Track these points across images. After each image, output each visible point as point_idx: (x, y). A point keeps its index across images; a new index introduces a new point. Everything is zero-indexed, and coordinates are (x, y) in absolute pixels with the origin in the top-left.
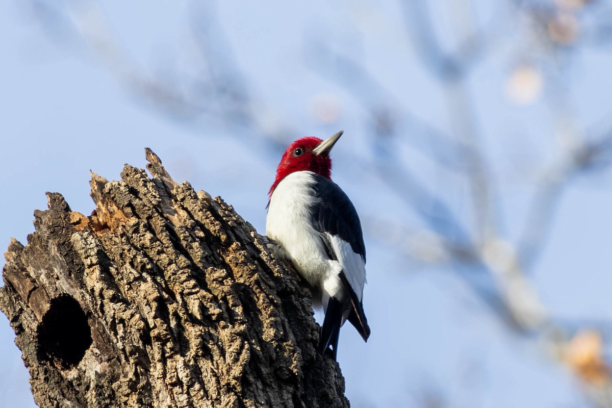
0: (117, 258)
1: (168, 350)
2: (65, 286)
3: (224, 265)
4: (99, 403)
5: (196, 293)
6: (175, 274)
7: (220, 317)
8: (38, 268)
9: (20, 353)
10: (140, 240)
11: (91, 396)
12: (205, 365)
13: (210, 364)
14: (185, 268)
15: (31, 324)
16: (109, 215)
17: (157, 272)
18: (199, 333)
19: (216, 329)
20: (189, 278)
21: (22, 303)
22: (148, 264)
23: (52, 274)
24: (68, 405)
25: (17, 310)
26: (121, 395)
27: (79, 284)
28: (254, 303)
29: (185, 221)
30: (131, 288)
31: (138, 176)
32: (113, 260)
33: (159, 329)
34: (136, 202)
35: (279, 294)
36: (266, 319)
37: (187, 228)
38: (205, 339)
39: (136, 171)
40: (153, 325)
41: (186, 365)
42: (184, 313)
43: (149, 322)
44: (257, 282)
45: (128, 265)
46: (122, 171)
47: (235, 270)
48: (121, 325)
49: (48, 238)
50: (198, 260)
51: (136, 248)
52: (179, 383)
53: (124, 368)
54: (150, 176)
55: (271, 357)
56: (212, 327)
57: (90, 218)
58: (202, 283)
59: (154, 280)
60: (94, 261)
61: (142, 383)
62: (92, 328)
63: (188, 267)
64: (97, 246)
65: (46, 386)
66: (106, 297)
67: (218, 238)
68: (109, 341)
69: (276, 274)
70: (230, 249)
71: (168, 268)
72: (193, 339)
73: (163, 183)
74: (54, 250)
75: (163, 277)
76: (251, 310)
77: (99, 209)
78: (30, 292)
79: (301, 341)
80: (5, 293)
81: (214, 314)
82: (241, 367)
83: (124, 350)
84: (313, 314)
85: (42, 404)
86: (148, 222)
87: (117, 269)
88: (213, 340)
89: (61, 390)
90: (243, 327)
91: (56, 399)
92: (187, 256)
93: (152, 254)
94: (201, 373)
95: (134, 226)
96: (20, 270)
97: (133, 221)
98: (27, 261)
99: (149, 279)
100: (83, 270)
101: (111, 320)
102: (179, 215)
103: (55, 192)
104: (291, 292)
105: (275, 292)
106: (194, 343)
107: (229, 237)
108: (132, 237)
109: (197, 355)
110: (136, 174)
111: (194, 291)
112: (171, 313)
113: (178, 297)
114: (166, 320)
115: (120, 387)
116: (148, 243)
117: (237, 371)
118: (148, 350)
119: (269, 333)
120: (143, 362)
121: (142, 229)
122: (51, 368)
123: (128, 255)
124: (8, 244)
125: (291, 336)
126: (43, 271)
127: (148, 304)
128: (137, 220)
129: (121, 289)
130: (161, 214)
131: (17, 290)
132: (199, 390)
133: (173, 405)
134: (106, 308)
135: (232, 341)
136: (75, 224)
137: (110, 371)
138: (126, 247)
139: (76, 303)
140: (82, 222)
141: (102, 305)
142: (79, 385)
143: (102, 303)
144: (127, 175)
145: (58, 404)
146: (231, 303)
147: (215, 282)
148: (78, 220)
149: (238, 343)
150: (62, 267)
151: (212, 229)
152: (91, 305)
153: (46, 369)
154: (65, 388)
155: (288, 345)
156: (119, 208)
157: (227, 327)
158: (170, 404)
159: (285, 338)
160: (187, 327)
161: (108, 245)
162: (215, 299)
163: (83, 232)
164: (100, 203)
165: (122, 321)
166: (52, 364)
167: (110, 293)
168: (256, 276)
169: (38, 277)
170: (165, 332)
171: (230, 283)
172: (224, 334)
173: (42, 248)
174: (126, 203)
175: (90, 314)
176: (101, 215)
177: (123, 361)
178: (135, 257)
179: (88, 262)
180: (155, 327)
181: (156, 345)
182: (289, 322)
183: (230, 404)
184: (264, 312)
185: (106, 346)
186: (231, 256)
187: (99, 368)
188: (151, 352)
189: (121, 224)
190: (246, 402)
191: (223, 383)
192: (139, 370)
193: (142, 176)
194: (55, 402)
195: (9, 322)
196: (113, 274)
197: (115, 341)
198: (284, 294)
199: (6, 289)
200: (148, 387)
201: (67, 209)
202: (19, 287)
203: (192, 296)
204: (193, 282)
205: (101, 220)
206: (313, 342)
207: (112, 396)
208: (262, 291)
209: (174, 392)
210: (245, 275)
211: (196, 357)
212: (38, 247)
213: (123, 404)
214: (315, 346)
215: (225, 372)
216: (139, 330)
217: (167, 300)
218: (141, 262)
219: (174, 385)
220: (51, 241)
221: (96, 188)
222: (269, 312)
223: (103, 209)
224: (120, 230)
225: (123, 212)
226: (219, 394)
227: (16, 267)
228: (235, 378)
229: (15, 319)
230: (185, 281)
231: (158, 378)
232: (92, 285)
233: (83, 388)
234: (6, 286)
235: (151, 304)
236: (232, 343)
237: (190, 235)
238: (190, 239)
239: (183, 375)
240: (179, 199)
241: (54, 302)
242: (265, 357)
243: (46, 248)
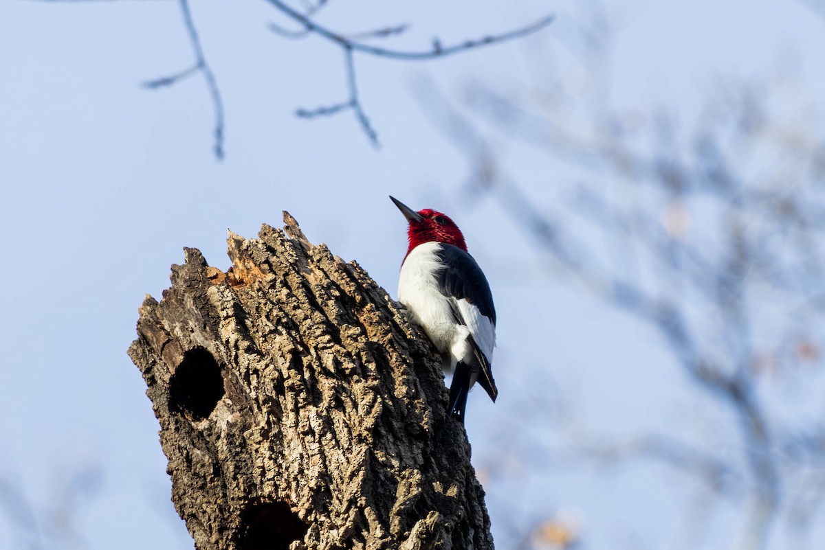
0: (253, 311)
1: (301, 401)
2: (199, 338)
3: (358, 324)
4: (230, 451)
5: (331, 347)
6: (311, 329)
7: (353, 371)
8: (173, 321)
9: (151, 404)
10: (277, 295)
11: (222, 445)
12: (337, 416)
13: (343, 415)
14: (321, 323)
15: (164, 375)
16: (245, 271)
17: (292, 326)
18: (333, 385)
19: (349, 383)
20: (324, 334)
21: (156, 356)
22: (284, 317)
23: (186, 327)
24: (198, 454)
25: (150, 362)
26: (252, 442)
27: (214, 336)
28: (387, 361)
29: (321, 280)
30: (265, 341)
31: (276, 235)
32: (249, 314)
33: (293, 379)
34: (273, 259)
35: (411, 355)
36: (398, 377)
37: (323, 287)
38: (338, 391)
39: (274, 230)
40: (287, 375)
41: (319, 415)
42: (318, 366)
43: (284, 373)
44: (390, 342)
45: (263, 318)
46: (260, 230)
47: (369, 329)
48: (255, 376)
49: (185, 291)
50: (333, 317)
51: (272, 302)
52: (311, 432)
53: (255, 417)
54: (287, 236)
55: (402, 413)
56: (345, 381)
57: (227, 274)
58: (336, 339)
59: (289, 334)
60: (231, 313)
61: (274, 431)
62: (225, 379)
63: (323, 322)
64: (233, 299)
65: (177, 436)
66: (241, 348)
67: (353, 299)
68: (242, 391)
69: (409, 337)
70: (365, 309)
71: (304, 323)
72: (326, 391)
73: (300, 244)
74: (189, 303)
75: (298, 331)
76: (384, 369)
77: (236, 266)
78: (164, 344)
79: (431, 402)
80: (139, 345)
81: (347, 369)
82: (373, 419)
83: (257, 400)
84: (443, 378)
85: (171, 455)
86: (285, 280)
87: (252, 322)
88: (346, 393)
89: (192, 440)
90: (375, 383)
91: (186, 449)
92: (322, 312)
93: (288, 309)
94: (333, 424)
95: (270, 281)
96: (154, 323)
97: (270, 277)
98: (162, 315)
99: (284, 332)
100: (219, 323)
101: (245, 370)
102: (315, 274)
103: (193, 247)
104: (423, 355)
105: (408, 353)
106: (327, 395)
107: (363, 299)
108: (268, 292)
109: (329, 406)
110: (274, 233)
111: (328, 345)
112: (305, 365)
113: (312, 351)
114: (301, 372)
115: (252, 434)
116: (284, 298)
117: (369, 422)
118: (281, 400)
119: (401, 391)
120: (276, 411)
121: (278, 285)
122: (182, 419)
123: (264, 308)
124: (143, 299)
125: (423, 395)
126: (177, 324)
127: (283, 356)
128: (274, 276)
129: (256, 341)
130: (298, 272)
131: (150, 343)
132: (331, 440)
133: (304, 453)
134: (241, 359)
135: (365, 394)
136: (212, 278)
137: (242, 421)
138: (263, 301)
139: (209, 355)
140: (219, 276)
141: (237, 356)
142: (209, 435)
143: (236, 354)
144: (265, 234)
145: (188, 453)
146: (364, 359)
147: (349, 338)
148: (215, 274)
149: (370, 396)
150: (197, 320)
151: (347, 289)
152: (225, 356)
153: (177, 419)
154: (195, 438)
155: (420, 402)
156: (256, 265)
157: (361, 381)
158: (301, 452)
159: (416, 396)
160: (321, 379)
161: (244, 300)
162: (348, 354)
163: (220, 285)
164: (237, 260)
165: (256, 371)
166: (183, 416)
167: (246, 343)
168: (390, 335)
169: (172, 330)
170: (299, 383)
171: (364, 340)
172: (357, 388)
173: (177, 302)
174: (263, 260)
175: (224, 365)
176: (238, 272)
177: (256, 410)
178: (271, 310)
179: (224, 314)
180: (289, 377)
181: (289, 395)
182: (421, 382)
183: (361, 453)
184: (396, 370)
185: (240, 397)
186: (365, 316)
187: (230, 418)
188: (284, 402)
189: (257, 280)
190: (377, 454)
191: (354, 434)
192: (271, 419)
193: (280, 236)
194: (185, 452)
195: (141, 374)
196: (248, 326)
197: (248, 391)
198: (416, 355)
199: (140, 341)
200: (280, 436)
201: (205, 264)
202: (153, 341)
203: (326, 351)
204: (327, 337)
205: (237, 277)
206: (444, 403)
207: (244, 445)
208: (395, 350)
209: (306, 441)
210: (378, 334)
211: (329, 409)
212: (173, 301)
213: (254, 452)
214: (445, 407)
215: (357, 423)
216: (273, 380)
217: (302, 353)
218: (277, 316)
219: (305, 434)
220: (187, 295)
221: (233, 246)
222: (402, 371)
223: (240, 265)
224: (256, 286)
225: (260, 269)
226: (350, 444)
227: (151, 320)
228: (367, 429)
229: (148, 371)
230: (320, 336)
231: (290, 427)
232: (227, 337)
233: (214, 437)
234: (139, 339)
235: (286, 356)
236: (365, 397)
237: (326, 293)
238: (326, 297)
239: (316, 424)
240: (315, 260)
241: (187, 355)
242: (397, 413)
243: (181, 302)
